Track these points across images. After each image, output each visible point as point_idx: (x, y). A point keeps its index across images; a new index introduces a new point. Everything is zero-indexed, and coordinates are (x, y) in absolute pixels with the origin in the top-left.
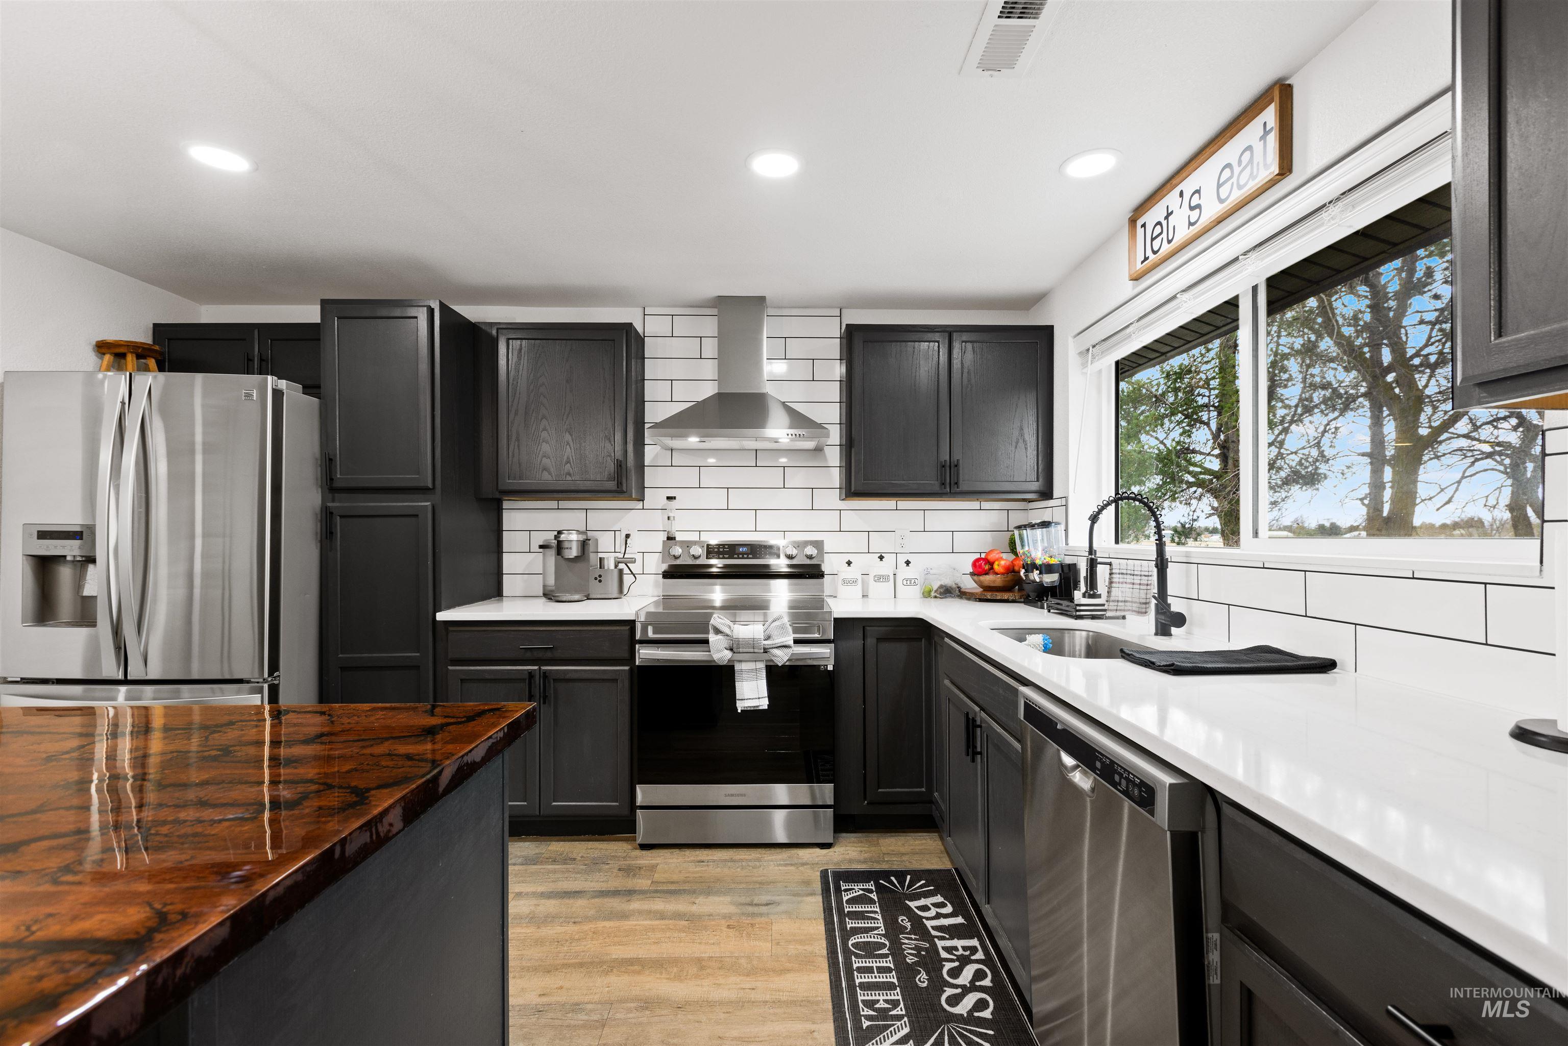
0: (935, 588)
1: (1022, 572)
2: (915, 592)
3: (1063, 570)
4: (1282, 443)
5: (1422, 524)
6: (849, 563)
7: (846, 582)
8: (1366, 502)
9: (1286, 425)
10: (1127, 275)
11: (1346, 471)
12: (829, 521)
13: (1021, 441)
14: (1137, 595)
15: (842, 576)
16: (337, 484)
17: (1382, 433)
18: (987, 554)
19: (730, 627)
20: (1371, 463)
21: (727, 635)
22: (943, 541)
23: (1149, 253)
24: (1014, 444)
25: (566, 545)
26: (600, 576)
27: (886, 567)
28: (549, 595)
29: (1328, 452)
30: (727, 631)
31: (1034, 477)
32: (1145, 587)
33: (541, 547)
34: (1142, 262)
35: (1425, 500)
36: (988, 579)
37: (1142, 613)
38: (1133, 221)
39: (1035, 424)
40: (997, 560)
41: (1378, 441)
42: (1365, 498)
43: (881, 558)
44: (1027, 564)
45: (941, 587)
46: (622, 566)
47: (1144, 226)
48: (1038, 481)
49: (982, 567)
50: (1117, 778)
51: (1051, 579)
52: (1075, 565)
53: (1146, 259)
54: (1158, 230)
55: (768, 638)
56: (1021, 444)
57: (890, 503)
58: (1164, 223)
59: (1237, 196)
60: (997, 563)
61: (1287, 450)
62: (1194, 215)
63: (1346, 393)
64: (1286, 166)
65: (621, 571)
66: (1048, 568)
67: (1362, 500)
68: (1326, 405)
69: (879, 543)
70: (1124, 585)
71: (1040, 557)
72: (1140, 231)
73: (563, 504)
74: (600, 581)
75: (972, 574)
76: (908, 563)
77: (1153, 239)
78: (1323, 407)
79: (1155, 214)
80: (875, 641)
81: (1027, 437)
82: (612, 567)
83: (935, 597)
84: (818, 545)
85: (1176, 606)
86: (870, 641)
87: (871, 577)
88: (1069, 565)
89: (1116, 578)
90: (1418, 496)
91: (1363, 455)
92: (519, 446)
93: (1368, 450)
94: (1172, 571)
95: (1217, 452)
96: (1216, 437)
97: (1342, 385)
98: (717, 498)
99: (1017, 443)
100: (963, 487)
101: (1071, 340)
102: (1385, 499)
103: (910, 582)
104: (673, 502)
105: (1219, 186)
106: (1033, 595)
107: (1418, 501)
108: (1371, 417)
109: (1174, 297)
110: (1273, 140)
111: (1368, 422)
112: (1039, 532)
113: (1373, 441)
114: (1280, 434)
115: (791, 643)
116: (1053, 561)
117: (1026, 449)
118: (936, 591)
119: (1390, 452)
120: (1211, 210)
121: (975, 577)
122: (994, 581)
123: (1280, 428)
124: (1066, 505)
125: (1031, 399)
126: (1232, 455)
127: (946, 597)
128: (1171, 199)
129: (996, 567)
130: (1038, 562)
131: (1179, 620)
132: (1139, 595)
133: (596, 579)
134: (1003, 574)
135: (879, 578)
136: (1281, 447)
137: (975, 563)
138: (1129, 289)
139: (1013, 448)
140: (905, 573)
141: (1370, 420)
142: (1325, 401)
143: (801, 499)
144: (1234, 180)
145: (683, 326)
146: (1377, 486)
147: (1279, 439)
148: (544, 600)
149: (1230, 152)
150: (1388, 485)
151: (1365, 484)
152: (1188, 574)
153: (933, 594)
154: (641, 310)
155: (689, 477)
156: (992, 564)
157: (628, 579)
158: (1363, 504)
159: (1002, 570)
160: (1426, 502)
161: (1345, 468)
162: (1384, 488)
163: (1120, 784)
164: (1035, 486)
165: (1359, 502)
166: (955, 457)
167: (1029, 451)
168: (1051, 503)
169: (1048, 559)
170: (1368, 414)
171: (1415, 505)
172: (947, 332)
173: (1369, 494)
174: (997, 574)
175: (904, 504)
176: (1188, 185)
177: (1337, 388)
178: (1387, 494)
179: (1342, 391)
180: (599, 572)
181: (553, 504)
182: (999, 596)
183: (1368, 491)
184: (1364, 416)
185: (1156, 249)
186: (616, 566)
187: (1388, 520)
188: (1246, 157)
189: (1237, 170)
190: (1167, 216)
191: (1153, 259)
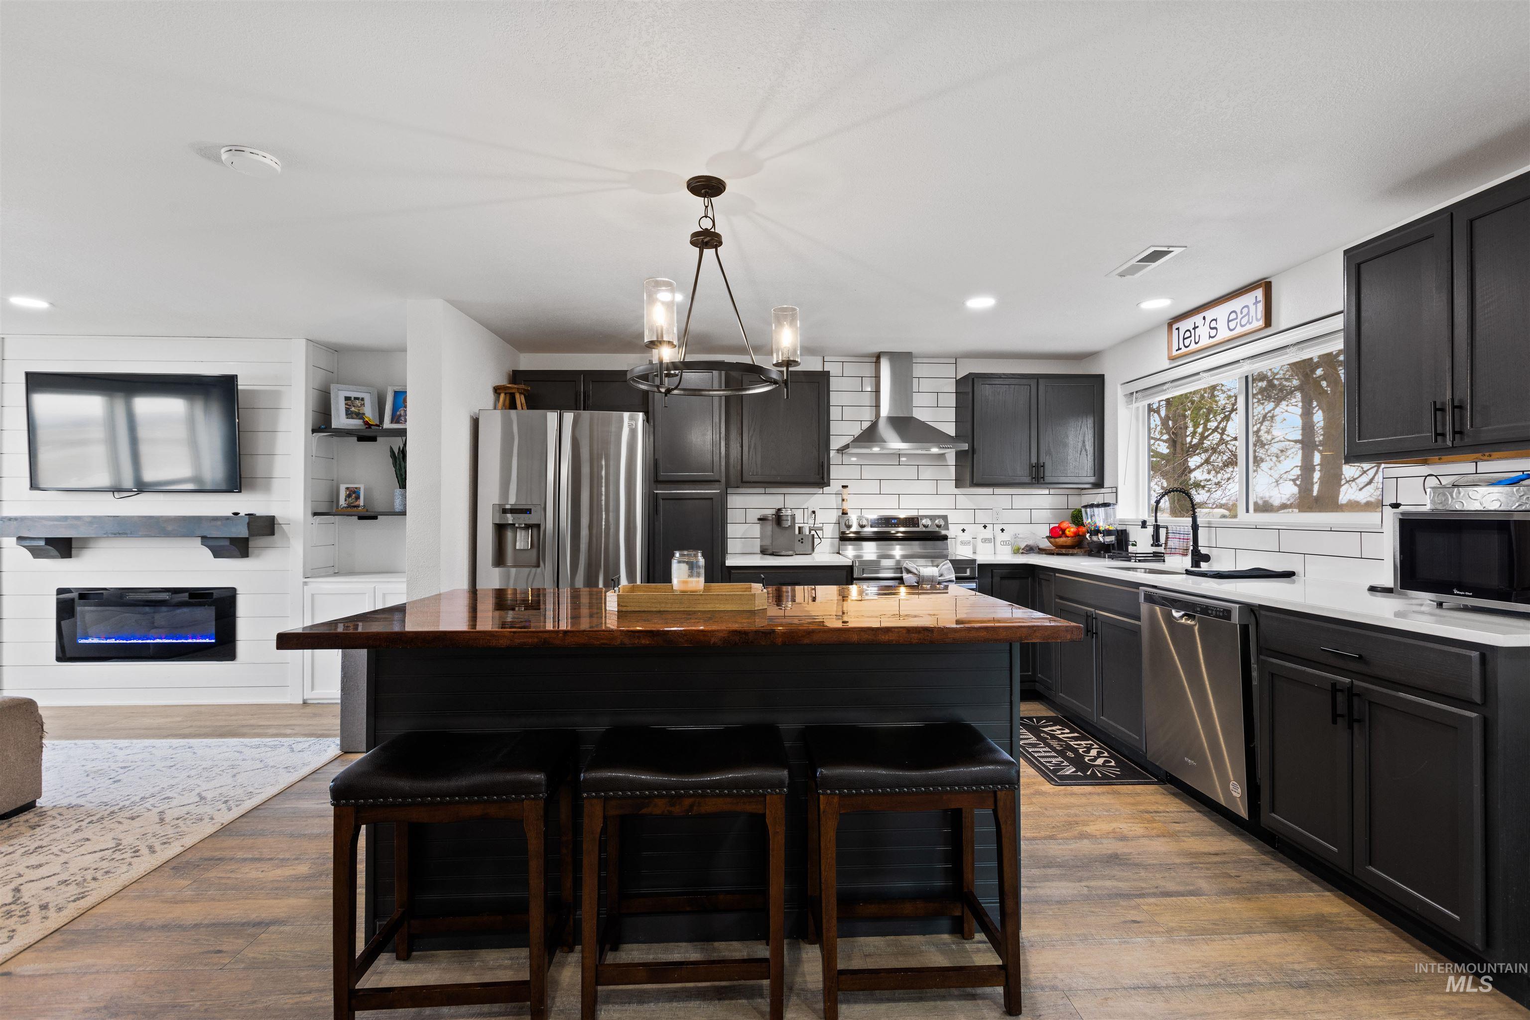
0: (1023, 547)
1: (1088, 536)
2: (1008, 549)
3: (1118, 534)
4: (1224, 430)
5: (1348, 502)
6: (963, 530)
7: (963, 543)
8: (1298, 482)
9: (1227, 413)
10: (1167, 357)
11: (1280, 454)
12: (948, 502)
13: (1083, 450)
14: (1182, 545)
15: (959, 539)
16: (660, 479)
17: (1312, 422)
18: (1060, 524)
19: (917, 569)
20: (1303, 448)
21: (915, 574)
22: (1025, 516)
23: (1181, 346)
24: (1079, 452)
25: (784, 518)
26: (802, 539)
27: (988, 534)
28: (764, 552)
29: (1265, 437)
30: (915, 571)
31: (1092, 474)
32: (1186, 541)
33: (759, 519)
34: (1177, 350)
35: (1350, 481)
36: (1062, 540)
37: (1185, 555)
38: (1170, 325)
39: (1092, 439)
40: (1068, 528)
41: (1308, 427)
42: (1297, 479)
43: (985, 527)
44: (1091, 530)
45: (1027, 546)
46: (813, 532)
47: (1178, 329)
48: (1094, 476)
49: (1056, 533)
50: (1210, 612)
51: (1111, 539)
52: (1126, 530)
53: (1179, 349)
54: (1188, 334)
55: (941, 575)
56: (1084, 452)
57: (989, 490)
58: (1193, 332)
59: (1239, 330)
60: (1068, 530)
61: (1228, 435)
62: (1213, 333)
63: (1280, 384)
64: (1268, 322)
65: (813, 535)
66: (1108, 533)
67: (1294, 481)
68: (1263, 395)
69: (982, 517)
70: (1175, 539)
71: (1102, 525)
72: (1175, 332)
73: (768, 490)
74: (802, 542)
75: (1047, 537)
76: (1003, 530)
77: (1184, 339)
78: (1260, 397)
79: (1186, 325)
80: (999, 579)
81: (1087, 447)
82: (807, 533)
83: (1022, 553)
84: (945, 518)
85: (1203, 551)
86: (997, 579)
87: (979, 540)
88: (1122, 530)
89: (1170, 535)
90: (1343, 476)
91: (1296, 441)
92: (756, 453)
93: (1300, 438)
94: (1201, 532)
95: (1165, 437)
96: (1164, 423)
97: (1276, 377)
98: (874, 487)
99: (1081, 451)
100: (1047, 479)
101: (1119, 386)
102: (1315, 480)
103: (1005, 543)
104: (845, 490)
105: (1229, 321)
106: (1095, 550)
107: (1343, 482)
108: (1303, 408)
109: (1198, 374)
110: (1261, 307)
111: (1299, 411)
112: (1102, 510)
113: (1303, 429)
114: (1222, 420)
115: (954, 579)
116: (1111, 528)
117: (1087, 455)
118: (1023, 549)
119: (1319, 438)
120: (1224, 334)
121: (1052, 540)
122: (1066, 542)
123: (1222, 416)
124: (1116, 493)
125: (1090, 422)
126: (1180, 440)
127: (1030, 553)
128: (1198, 319)
129: (1067, 532)
130: (1102, 529)
131: (1207, 558)
132: (1182, 544)
133: (799, 541)
134: (1072, 537)
135: (985, 540)
136: (1222, 434)
137: (1052, 530)
138: (1166, 364)
139: (1079, 455)
140: (1001, 537)
141: (1301, 409)
142: (1262, 391)
143: (929, 487)
144: (1238, 320)
145: (850, 369)
146: (1307, 468)
147: (1221, 426)
148: (760, 556)
149: (1236, 304)
150: (1318, 468)
151: (1297, 466)
152: (1209, 533)
153: (1021, 551)
154: (822, 358)
155: (854, 472)
156: (1064, 531)
157: (817, 541)
158: (1296, 485)
159: (1072, 535)
160: (1350, 483)
161: (1279, 452)
162: (1314, 470)
163: (1212, 614)
164: (1092, 480)
165: (1292, 483)
166: (1041, 461)
167: (1089, 456)
168: (1102, 490)
169: (1107, 527)
170: (1300, 404)
171: (1341, 486)
172: (1035, 378)
173: (1301, 475)
174: (1068, 537)
175: (998, 491)
176: (1210, 314)
177: (1272, 380)
178: (1317, 475)
179: (1276, 382)
180: (800, 537)
181: (762, 490)
182: (1071, 551)
183: (1299, 473)
184: (1296, 406)
185: (1187, 345)
186: (810, 532)
187: (1317, 499)
188: (1245, 311)
189: (1240, 316)
190: (1195, 328)
191: (1184, 350)
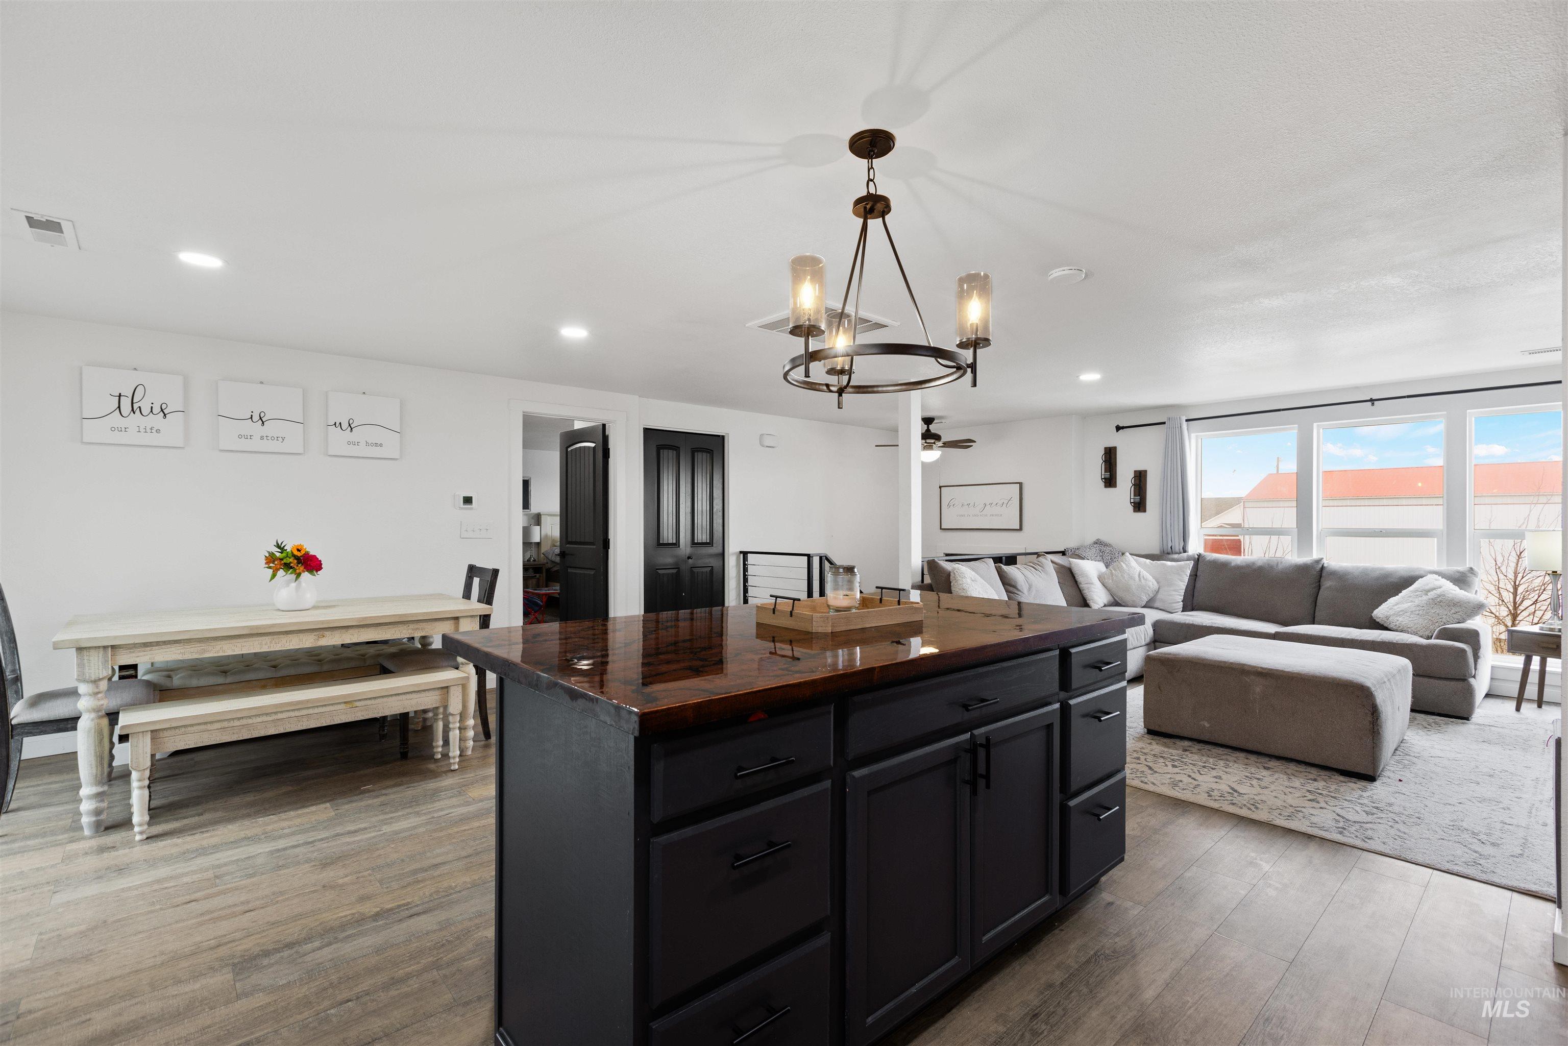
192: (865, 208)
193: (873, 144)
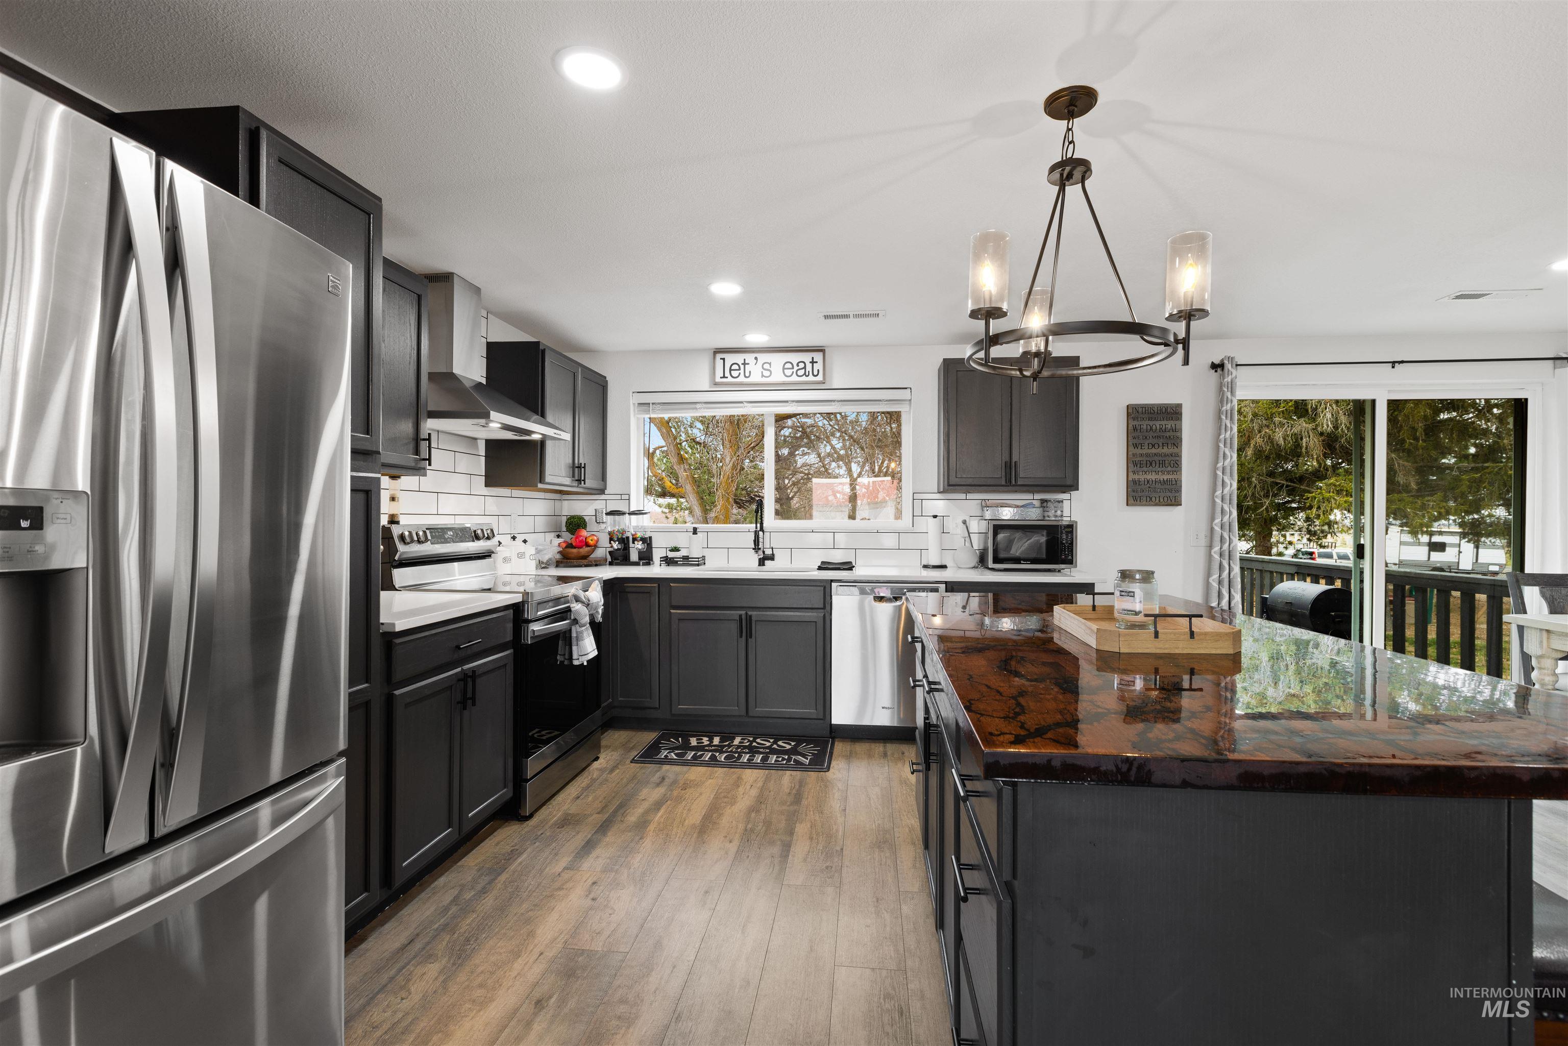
6: (500, 543)
7: (505, 560)
10: (708, 381)
15: (501, 555)
23: (727, 374)
34: (721, 378)
38: (715, 354)
45: (550, 559)
47: (724, 359)
53: (725, 377)
54: (736, 367)
58: (742, 367)
59: (794, 378)
62: (766, 373)
64: (824, 380)
69: (504, 525)
72: (720, 361)
76: (525, 541)
77: (731, 370)
79: (735, 358)
84: (492, 527)
87: (516, 555)
100: (587, 483)
101: (631, 394)
103: (532, 557)
105: (784, 369)
118: (544, 563)
120: (778, 377)
124: (628, 499)
128: (748, 357)
135: (520, 555)
138: (706, 386)
144: (794, 370)
149: (791, 357)
168: (603, 497)
175: (514, 493)
176: (762, 357)
185: (733, 376)
188: (802, 365)
189: (796, 368)
190: (744, 364)
191: (730, 379)
192: (1062, 175)
193: (1072, 103)
